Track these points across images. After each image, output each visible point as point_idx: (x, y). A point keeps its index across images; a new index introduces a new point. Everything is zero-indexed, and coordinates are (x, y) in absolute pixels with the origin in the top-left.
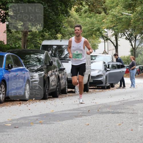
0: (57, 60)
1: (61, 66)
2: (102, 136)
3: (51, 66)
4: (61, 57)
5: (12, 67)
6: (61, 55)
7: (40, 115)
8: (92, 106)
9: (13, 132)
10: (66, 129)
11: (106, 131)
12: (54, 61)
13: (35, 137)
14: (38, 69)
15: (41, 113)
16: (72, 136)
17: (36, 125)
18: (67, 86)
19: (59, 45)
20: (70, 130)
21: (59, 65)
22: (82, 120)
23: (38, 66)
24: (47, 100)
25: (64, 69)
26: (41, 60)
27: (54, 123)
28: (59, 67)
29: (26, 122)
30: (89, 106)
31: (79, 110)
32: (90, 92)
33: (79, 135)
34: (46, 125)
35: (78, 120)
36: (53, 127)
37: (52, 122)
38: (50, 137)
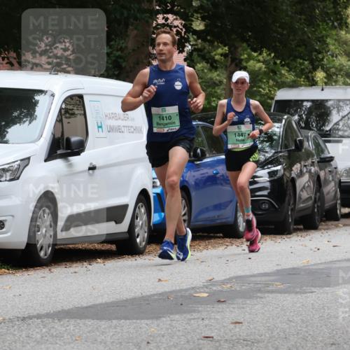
0: (315, 136)
1: (323, 152)
3: (300, 153)
4: (323, 130)
5: (203, 156)
6: (324, 125)
7: (278, 271)
9: (213, 312)
12: (305, 140)
13: (268, 325)
14: (266, 160)
15: (279, 268)
17: (268, 296)
18: (339, 202)
19: (317, 100)
21: (319, 149)
23: (267, 152)
24: (291, 236)
25: (331, 159)
26: (275, 137)
27: (312, 292)
28: (318, 155)
29: (244, 287)
34: (293, 295)
36: (312, 302)
37: (308, 289)
38: (307, 326)
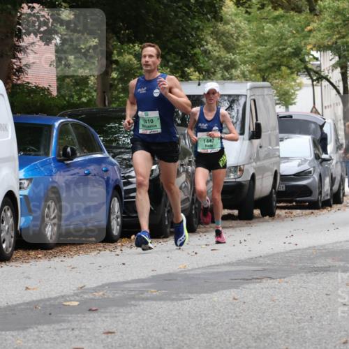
2: (318, 330)
5: (74, 155)
7: (153, 276)
8: (287, 252)
9: (84, 322)
10: (223, 314)
11: (328, 316)
12: (182, 137)
13: (142, 334)
15: (155, 273)
16: (238, 330)
17: (143, 304)
19: (194, 96)
20: (234, 315)
22: (263, 288)
24: (168, 239)
27: (189, 299)
29: (117, 295)
30: (278, 254)
31: (253, 265)
32: (279, 216)
33: (256, 329)
34: (169, 303)
35: (251, 289)
36: (188, 309)
37: (185, 296)
38: (183, 335)
